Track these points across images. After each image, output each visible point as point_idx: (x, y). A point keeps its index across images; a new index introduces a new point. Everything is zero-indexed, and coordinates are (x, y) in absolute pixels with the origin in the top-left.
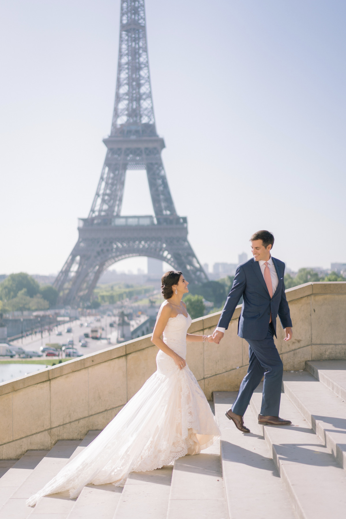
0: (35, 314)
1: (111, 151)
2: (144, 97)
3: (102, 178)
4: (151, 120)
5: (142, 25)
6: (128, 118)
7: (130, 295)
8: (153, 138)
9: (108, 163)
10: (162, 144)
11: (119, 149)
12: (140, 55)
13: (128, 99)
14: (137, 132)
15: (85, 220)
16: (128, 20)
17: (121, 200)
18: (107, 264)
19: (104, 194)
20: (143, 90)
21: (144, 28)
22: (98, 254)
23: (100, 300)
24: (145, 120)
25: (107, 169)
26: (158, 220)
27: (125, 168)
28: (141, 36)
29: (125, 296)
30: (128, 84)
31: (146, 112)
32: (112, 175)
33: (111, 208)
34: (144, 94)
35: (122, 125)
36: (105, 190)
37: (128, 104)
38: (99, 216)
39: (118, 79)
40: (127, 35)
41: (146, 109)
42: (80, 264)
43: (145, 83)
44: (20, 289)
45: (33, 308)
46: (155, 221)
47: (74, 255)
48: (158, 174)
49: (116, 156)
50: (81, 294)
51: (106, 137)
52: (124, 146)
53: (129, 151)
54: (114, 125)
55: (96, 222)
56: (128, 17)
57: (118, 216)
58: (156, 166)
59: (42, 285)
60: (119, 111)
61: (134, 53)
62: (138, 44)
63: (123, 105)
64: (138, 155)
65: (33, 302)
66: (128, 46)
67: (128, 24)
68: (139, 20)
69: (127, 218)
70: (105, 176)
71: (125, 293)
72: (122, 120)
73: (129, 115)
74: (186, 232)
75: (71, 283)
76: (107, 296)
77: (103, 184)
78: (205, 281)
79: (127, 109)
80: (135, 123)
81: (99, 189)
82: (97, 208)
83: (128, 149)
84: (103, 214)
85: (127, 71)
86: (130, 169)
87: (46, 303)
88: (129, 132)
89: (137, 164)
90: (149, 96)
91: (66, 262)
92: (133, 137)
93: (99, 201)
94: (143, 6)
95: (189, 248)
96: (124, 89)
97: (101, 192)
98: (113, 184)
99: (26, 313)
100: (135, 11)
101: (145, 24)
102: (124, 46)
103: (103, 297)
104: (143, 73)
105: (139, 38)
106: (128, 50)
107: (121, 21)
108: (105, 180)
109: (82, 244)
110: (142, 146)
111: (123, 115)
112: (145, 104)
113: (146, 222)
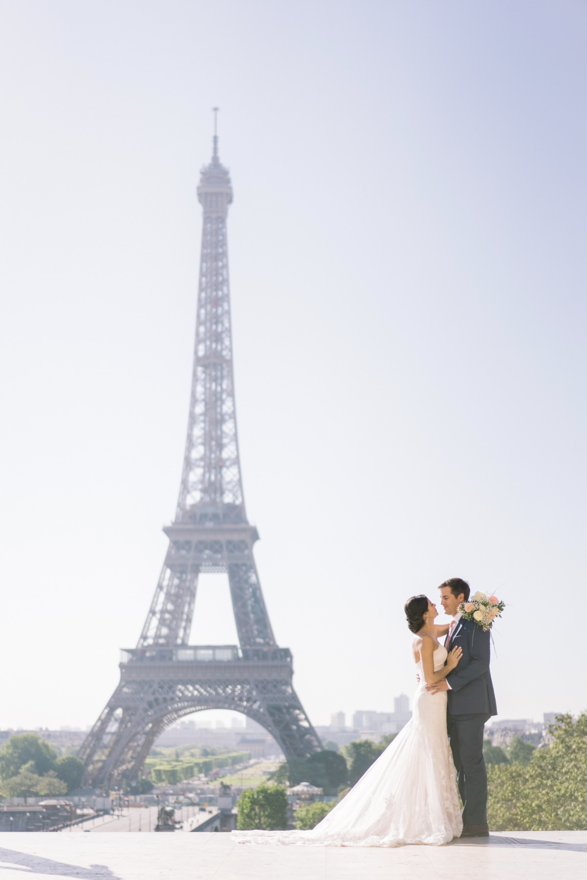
0: (44, 803)
1: (176, 545)
2: (228, 463)
3: (160, 587)
4: (237, 498)
5: (228, 358)
6: (203, 495)
7: (206, 768)
8: (243, 526)
9: (169, 563)
10: (254, 535)
11: (188, 543)
12: (223, 402)
13: (204, 467)
14: (215, 517)
15: (131, 652)
16: (206, 351)
17: (189, 620)
18: (165, 720)
19: (163, 612)
20: (228, 453)
21: (230, 363)
22: (150, 705)
23: (153, 777)
24: (228, 498)
25: (168, 572)
26: (244, 652)
27: (196, 570)
28: (225, 373)
29: (196, 770)
30: (204, 444)
31: (230, 487)
32: (176, 581)
33: (173, 631)
34: (227, 460)
35: (193, 506)
36: (164, 604)
37: (204, 475)
38: (156, 644)
39: (190, 437)
40: (204, 372)
41: (229, 483)
42: (122, 721)
43: (228, 444)
44: (25, 762)
45: (42, 793)
46: (240, 654)
47: (111, 707)
48: (246, 581)
49: (183, 552)
50: (123, 768)
51: (169, 524)
52: (195, 538)
53: (202, 546)
54: (181, 505)
55: (148, 654)
56: (206, 346)
57: (184, 646)
58: (244, 568)
59: (64, 752)
60: (190, 484)
61: (215, 399)
62: (221, 385)
63: (196, 475)
64: (217, 552)
65: (43, 783)
66: (205, 388)
67: (206, 357)
68: (222, 350)
69: (196, 648)
70: (165, 583)
71: (197, 764)
72: (194, 497)
73: (204, 491)
74: (291, 673)
75: (107, 752)
76: (165, 772)
77: (162, 596)
78: (319, 750)
79: (202, 482)
80: (213, 502)
81: (154, 602)
82: (152, 633)
83: (201, 542)
84: (161, 641)
85: (202, 425)
86: (205, 572)
87: (62, 786)
88: (204, 517)
89: (214, 565)
90: (237, 461)
91: (99, 719)
92: (209, 525)
93: (155, 622)
94: (229, 330)
95: (294, 697)
96: (198, 452)
97: (159, 608)
98: (178, 596)
99: (31, 800)
100: (217, 338)
101: (231, 356)
102: (200, 389)
103: (159, 773)
104: (228, 427)
105: (222, 378)
106: (205, 393)
107: (196, 352)
108: (165, 590)
109: (125, 690)
110: (223, 538)
111: (195, 489)
112: (229, 474)
113: (226, 656)
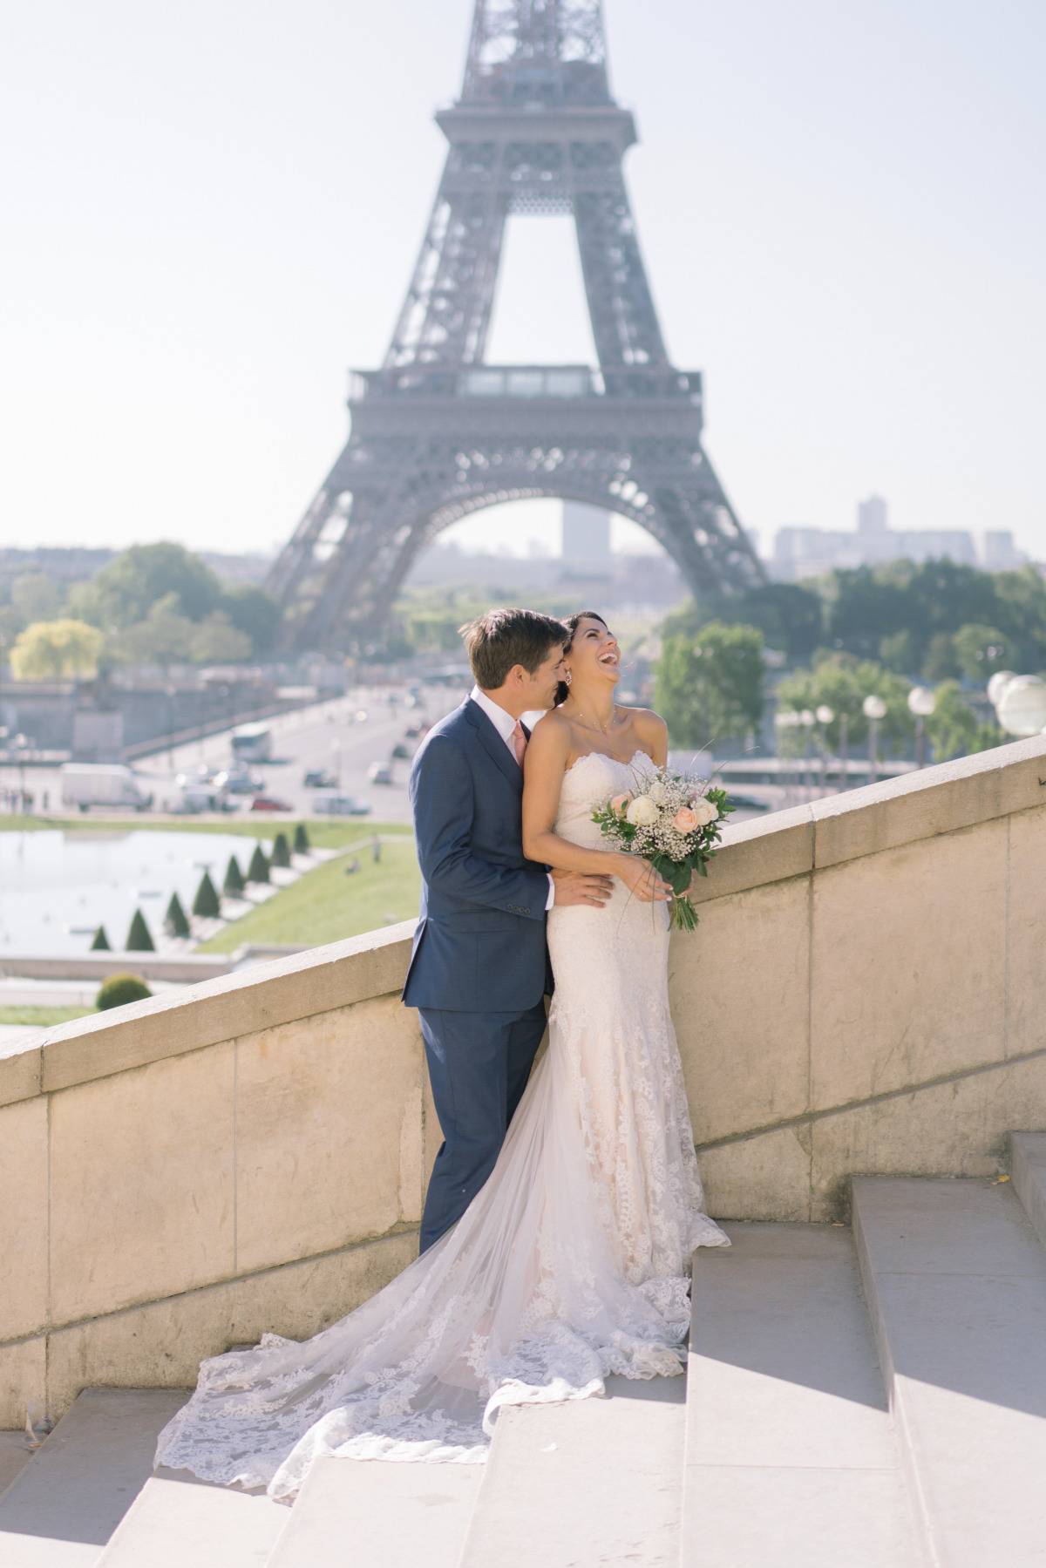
0: (208, 674)
1: (462, 152)
3: (429, 241)
4: (592, 50)
6: (521, 44)
8: (601, 111)
9: (449, 191)
10: (626, 129)
11: (488, 146)
14: (546, 90)
15: (370, 377)
17: (487, 313)
18: (437, 519)
19: (436, 294)
22: (413, 486)
23: (411, 634)
24: (573, 51)
25: (445, 212)
26: (608, 379)
27: (504, 208)
31: (577, 25)
32: (460, 231)
33: (457, 338)
35: (498, 67)
36: (438, 277)
38: (416, 365)
41: (579, 14)
42: (353, 518)
44: (159, 595)
45: (201, 656)
46: (599, 385)
47: (332, 488)
48: (613, 230)
49: (477, 169)
50: (354, 614)
51: (447, 105)
52: (504, 136)
53: (518, 153)
54: (472, 64)
55: (405, 382)
57: (478, 366)
58: (607, 203)
59: (231, 582)
60: (491, 20)
64: (550, 166)
65: (205, 636)
69: (506, 370)
70: (440, 233)
72: (501, 49)
73: (523, 35)
74: (698, 423)
75: (322, 579)
76: (436, 625)
77: (433, 260)
78: (755, 582)
79: (517, 16)
80: (542, 60)
81: (417, 275)
82: (411, 338)
83: (516, 146)
84: (429, 356)
86: (521, 211)
87: (241, 642)
88: (522, 90)
89: (543, 196)
91: (308, 512)
92: (534, 107)
93: (418, 314)
95: (707, 471)
97: (426, 285)
98: (463, 261)
99: (177, 672)
103: (421, 627)
108: (439, 246)
109: (360, 456)
110: (563, 136)
111: (503, 32)
113: (568, 386)
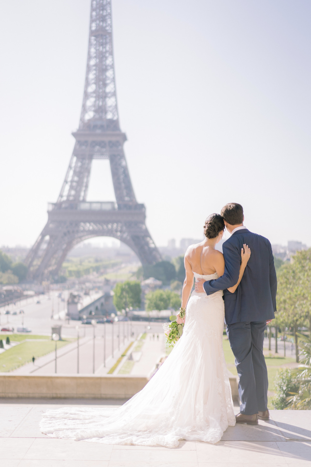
0: (5, 288)
1: (79, 143)
2: (110, 95)
3: (70, 167)
4: (115, 116)
5: (109, 31)
6: (95, 113)
7: (97, 269)
8: (117, 133)
9: (76, 153)
10: (124, 138)
11: (86, 142)
12: (106, 58)
13: (96, 97)
14: (102, 127)
15: (55, 205)
16: (97, 27)
17: (87, 186)
18: (75, 242)
19: (72, 181)
20: (109, 89)
21: (110, 34)
22: (65, 234)
23: (67, 274)
24: (109, 116)
25: (75, 159)
26: (119, 205)
27: (91, 158)
28: (108, 40)
29: (91, 270)
30: (95, 83)
31: (110, 109)
32: (79, 164)
33: (78, 193)
34: (110, 93)
35: (89, 120)
36: (73, 177)
37: (95, 102)
38: (68, 200)
39: (87, 79)
40: (95, 40)
41: (111, 106)
42: (49, 243)
43: (110, 83)
45: (5, 282)
46: (116, 206)
47: (43, 235)
48: (120, 164)
49: (84, 147)
50: (50, 269)
51: (75, 131)
52: (90, 139)
53: (94, 144)
54: (82, 119)
55: (63, 206)
56: (96, 24)
57: (84, 201)
58: (118, 157)
59: (17, 260)
60: (87, 107)
61: (101, 56)
62: (105, 47)
63: (90, 102)
64: (103, 147)
65: (5, 277)
66: (96, 50)
67: (96, 30)
68: (106, 26)
69: (91, 203)
70: (73, 165)
71: (92, 267)
72: (90, 115)
73: (96, 111)
74: (144, 217)
75: (41, 260)
76: (74, 271)
77: (71, 173)
78: (160, 260)
79: (94, 106)
80: (101, 118)
81: (67, 176)
82: (66, 193)
83: (94, 142)
84: (71, 198)
85: (94, 72)
86: (96, 159)
87: (16, 279)
88: (95, 127)
89: (102, 155)
90: (114, 94)
91: (36, 241)
92: (98, 131)
93: (67, 187)
94: (110, 14)
95: (147, 231)
96: (92, 88)
97: (69, 179)
98: (80, 172)
100: (103, 19)
101: (111, 30)
102: (93, 50)
103: (70, 272)
104: (109, 74)
105: (106, 43)
106: (96, 53)
107: (91, 27)
108: (73, 169)
109: (51, 226)
110: (106, 139)
111: (90, 110)
112: (110, 102)
113: (108, 207)
